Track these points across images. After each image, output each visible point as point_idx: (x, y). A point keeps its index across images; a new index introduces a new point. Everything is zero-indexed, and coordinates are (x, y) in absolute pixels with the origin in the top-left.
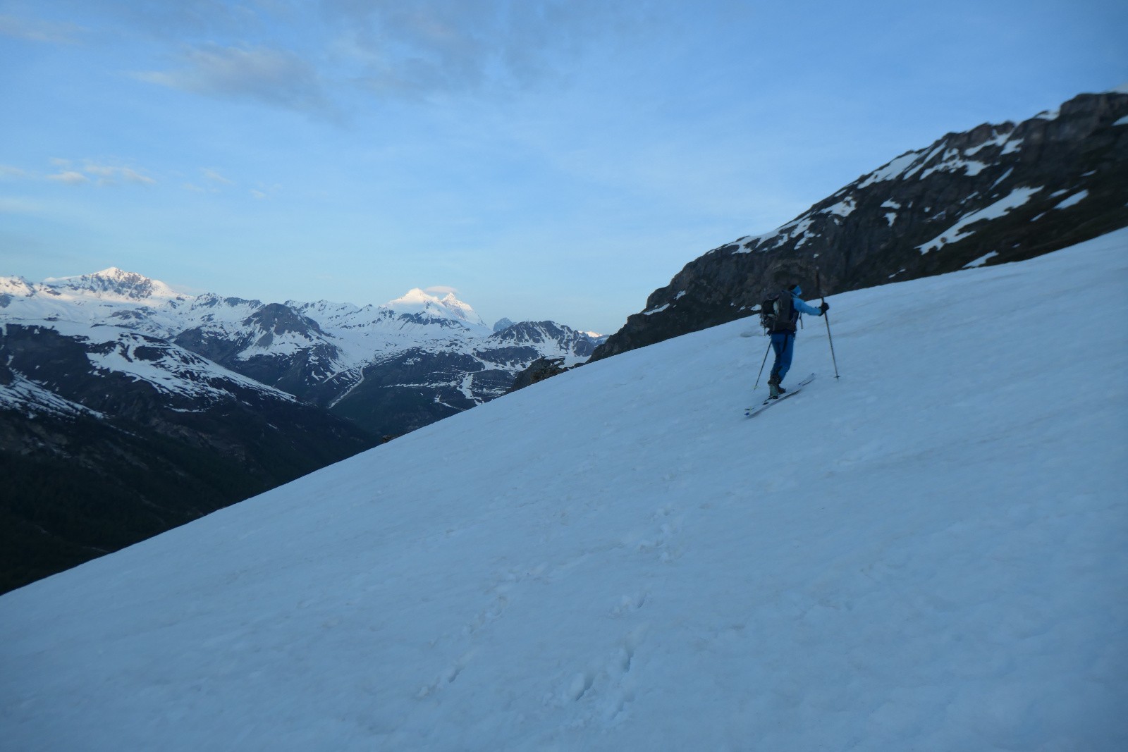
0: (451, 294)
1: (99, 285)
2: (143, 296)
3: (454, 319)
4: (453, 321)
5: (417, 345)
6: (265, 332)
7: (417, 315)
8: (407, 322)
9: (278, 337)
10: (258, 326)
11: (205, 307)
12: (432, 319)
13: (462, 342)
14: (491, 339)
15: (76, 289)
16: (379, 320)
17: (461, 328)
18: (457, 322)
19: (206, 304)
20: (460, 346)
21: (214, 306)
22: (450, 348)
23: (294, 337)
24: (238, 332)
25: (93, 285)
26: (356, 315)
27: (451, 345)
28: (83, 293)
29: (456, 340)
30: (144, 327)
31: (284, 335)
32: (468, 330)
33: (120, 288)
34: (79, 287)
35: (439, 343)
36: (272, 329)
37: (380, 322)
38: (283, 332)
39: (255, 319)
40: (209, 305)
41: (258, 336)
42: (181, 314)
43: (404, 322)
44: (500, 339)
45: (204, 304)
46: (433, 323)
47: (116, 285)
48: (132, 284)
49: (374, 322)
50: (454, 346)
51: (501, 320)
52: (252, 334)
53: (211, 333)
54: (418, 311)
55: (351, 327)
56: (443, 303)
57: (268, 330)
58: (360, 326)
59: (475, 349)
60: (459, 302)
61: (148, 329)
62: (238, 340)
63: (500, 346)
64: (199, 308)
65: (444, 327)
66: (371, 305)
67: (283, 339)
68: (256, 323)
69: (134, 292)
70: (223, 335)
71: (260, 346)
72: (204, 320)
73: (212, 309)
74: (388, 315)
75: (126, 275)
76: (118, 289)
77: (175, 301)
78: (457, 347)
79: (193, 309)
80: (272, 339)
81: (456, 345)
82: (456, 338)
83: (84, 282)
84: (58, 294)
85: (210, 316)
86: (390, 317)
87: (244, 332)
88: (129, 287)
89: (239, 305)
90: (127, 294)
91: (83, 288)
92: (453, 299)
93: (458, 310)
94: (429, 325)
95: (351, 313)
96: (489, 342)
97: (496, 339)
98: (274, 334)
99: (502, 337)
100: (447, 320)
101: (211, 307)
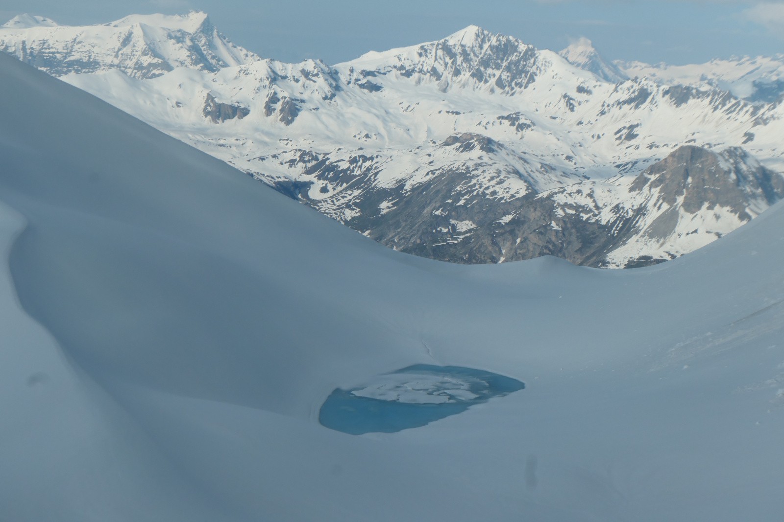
1: (446, 64)
2: (519, 85)
6: (665, 207)
9: (689, 216)
10: (656, 191)
11: (626, 107)
15: (408, 74)
19: (628, 102)
21: (643, 106)
23: (717, 217)
24: (617, 206)
25: (437, 65)
28: (419, 81)
30: (486, 174)
31: (699, 213)
33: (482, 69)
34: (413, 71)
36: (680, 200)
38: (699, 207)
39: (653, 178)
40: (633, 104)
41: (653, 215)
42: (580, 123)
45: (625, 102)
47: (475, 63)
48: (502, 60)
52: (641, 211)
53: (571, 206)
57: (671, 201)
61: (492, 178)
62: (615, 222)
64: (615, 110)
67: (697, 223)
68: (654, 184)
69: (505, 76)
70: (591, 211)
71: (651, 236)
72: (620, 138)
73: (638, 111)
75: (494, 41)
76: (478, 70)
77: (573, 94)
79: (603, 113)
80: (676, 222)
83: (423, 58)
84: (377, 88)
85: (632, 127)
87: (627, 206)
88: (498, 67)
89: (691, 101)
90: (493, 81)
91: (421, 71)
98: (682, 211)
101: (637, 107)
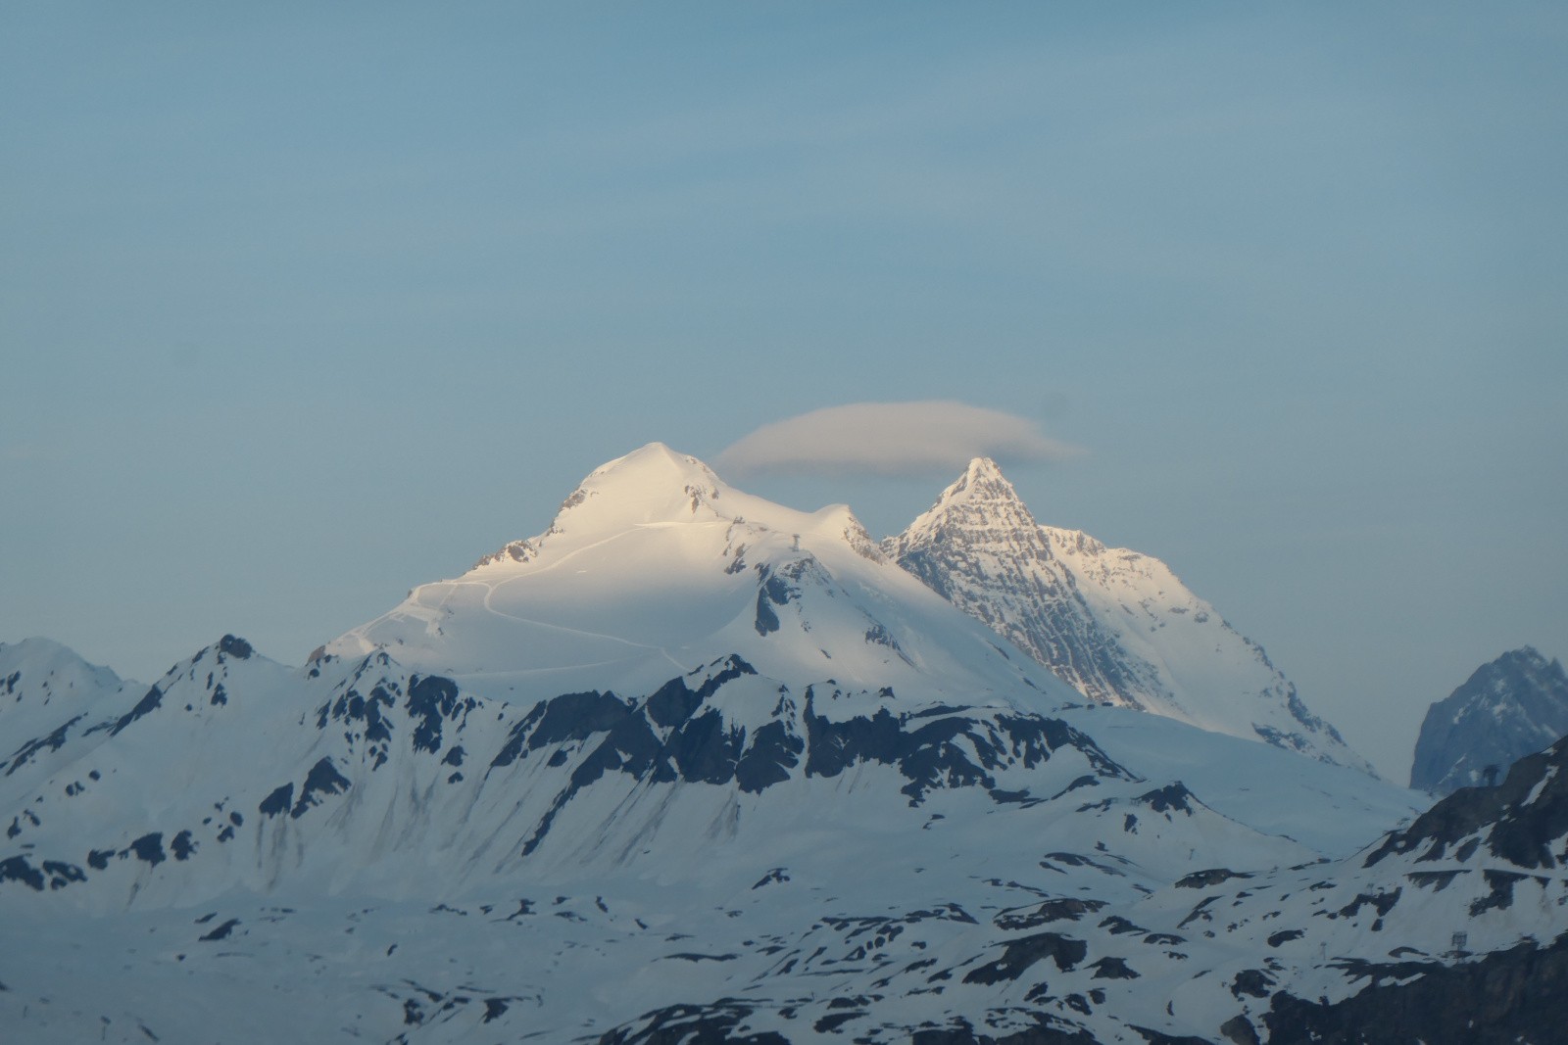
0: (981, 469)
3: (1029, 707)
4: (1021, 728)
5: (701, 986)
7: (675, 698)
8: (585, 775)
12: (819, 726)
13: (1120, 925)
14: (1395, 871)
16: (324, 776)
17: (1107, 787)
18: (1058, 733)
20: (1112, 967)
22: (1012, 992)
26: (104, 753)
27: (1019, 957)
29: (1064, 908)
32: (1171, 797)
35: (899, 949)
37: (328, 803)
43: (562, 777)
44: (1484, 859)
46: (826, 763)
49: (278, 801)
50: (1044, 969)
51: (1481, 678)
54: (689, 663)
55: (65, 874)
56: (915, 560)
58: (148, 848)
59: (1249, 982)
60: (1061, 539)
63: (1492, 935)
65: (942, 797)
66: (235, 647)
74: (402, 721)
78: (1082, 979)
81: (1068, 954)
82: (1065, 884)
86: (426, 739)
92: (1003, 517)
93: (1060, 617)
94: (798, 784)
95: (57, 739)
96: (1385, 903)
97: (1447, 862)
99: (1502, 845)
100: (964, 726)
